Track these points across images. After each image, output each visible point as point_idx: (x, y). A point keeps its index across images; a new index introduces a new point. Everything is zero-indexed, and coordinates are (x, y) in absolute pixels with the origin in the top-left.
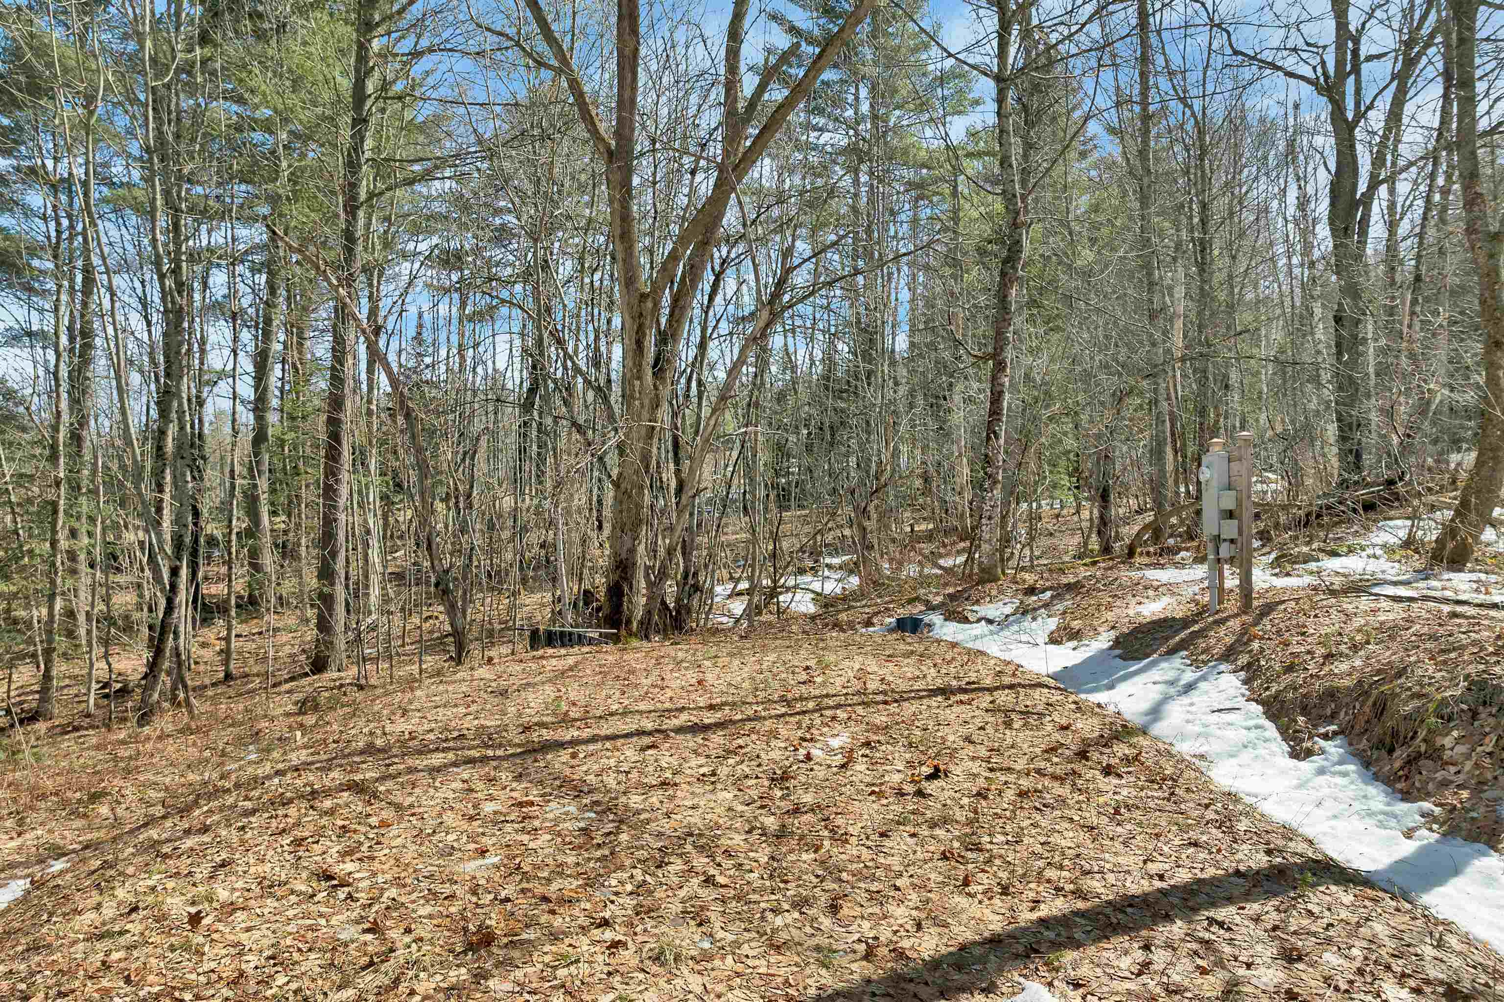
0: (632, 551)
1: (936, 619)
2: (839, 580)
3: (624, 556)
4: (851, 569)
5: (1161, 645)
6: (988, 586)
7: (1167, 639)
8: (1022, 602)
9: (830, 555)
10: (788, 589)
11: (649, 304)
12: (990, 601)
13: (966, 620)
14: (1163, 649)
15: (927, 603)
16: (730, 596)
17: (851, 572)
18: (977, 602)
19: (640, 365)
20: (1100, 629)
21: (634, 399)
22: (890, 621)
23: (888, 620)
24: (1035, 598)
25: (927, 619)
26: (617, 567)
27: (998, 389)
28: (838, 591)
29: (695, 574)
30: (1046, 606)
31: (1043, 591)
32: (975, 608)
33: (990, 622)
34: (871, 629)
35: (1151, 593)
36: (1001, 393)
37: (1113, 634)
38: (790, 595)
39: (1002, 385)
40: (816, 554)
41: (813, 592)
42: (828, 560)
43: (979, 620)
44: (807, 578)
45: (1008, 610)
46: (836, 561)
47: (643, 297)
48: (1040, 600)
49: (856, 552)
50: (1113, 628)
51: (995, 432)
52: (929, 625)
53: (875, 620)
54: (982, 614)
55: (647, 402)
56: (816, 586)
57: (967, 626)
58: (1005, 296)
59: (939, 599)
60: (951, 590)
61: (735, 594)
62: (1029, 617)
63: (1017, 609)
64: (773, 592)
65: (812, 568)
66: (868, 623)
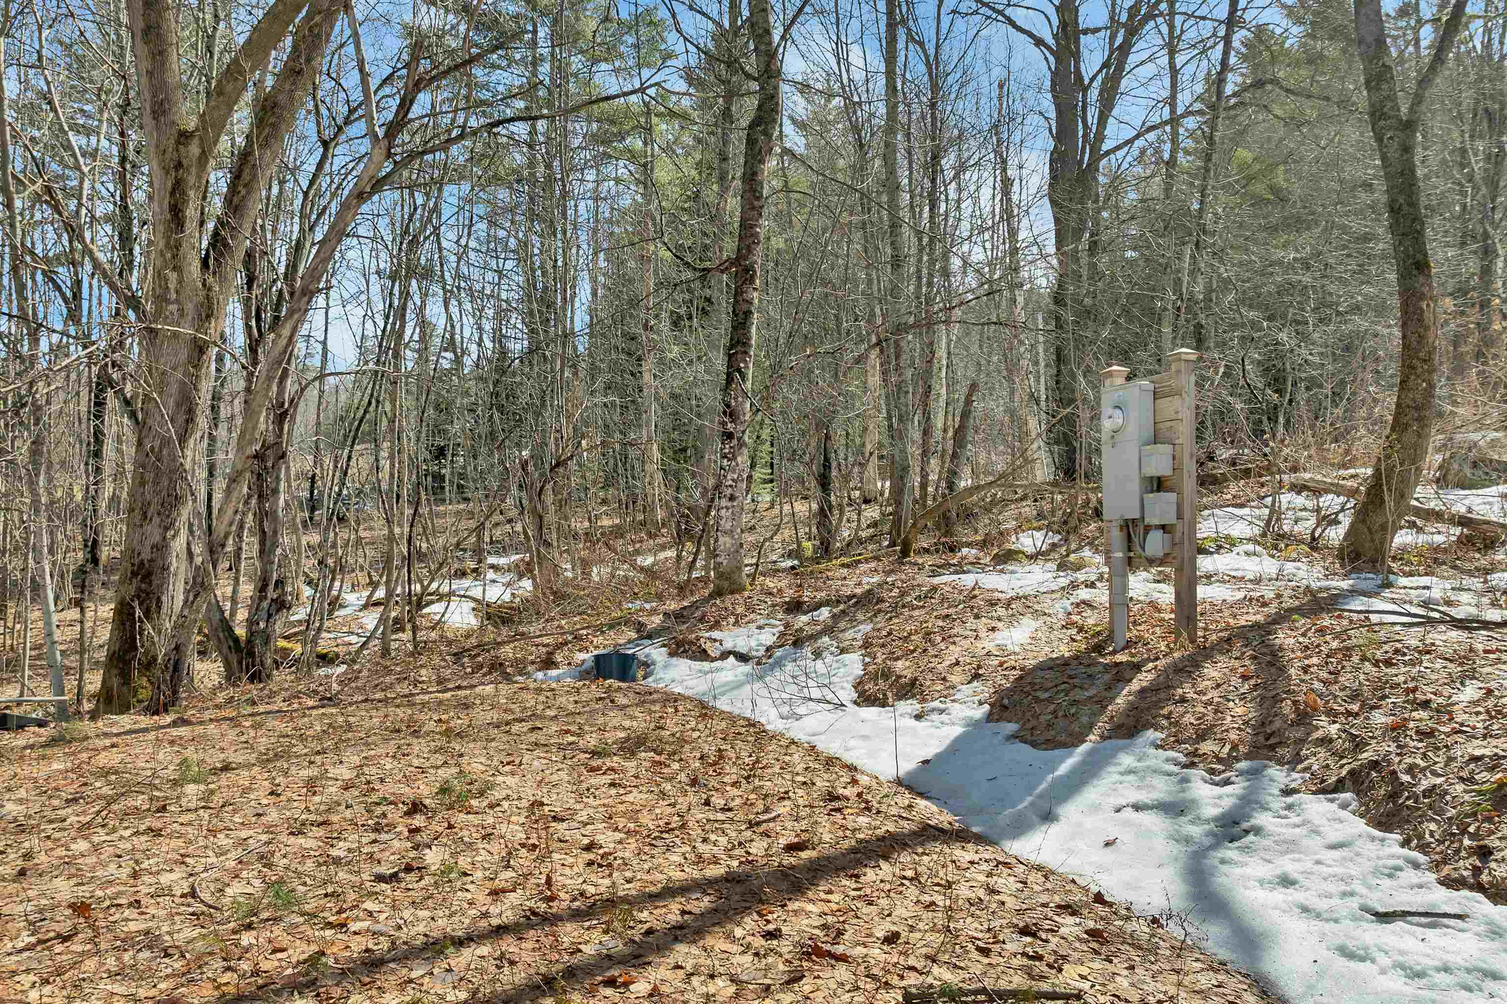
0: (162, 548)
1: (657, 653)
2: (508, 585)
3: (146, 555)
4: (524, 570)
5: (1095, 715)
6: (729, 600)
7: (1102, 703)
8: (787, 626)
9: (497, 553)
10: (441, 597)
11: (194, 149)
12: (736, 624)
13: (703, 655)
14: (1102, 724)
15: (640, 627)
16: (365, 607)
17: (521, 576)
18: (716, 625)
19: (178, 246)
20: (954, 679)
21: (168, 302)
22: (584, 657)
23: (581, 656)
24: (804, 618)
25: (641, 655)
26: (134, 574)
27: (745, 307)
28: (507, 597)
29: (280, 583)
30: (829, 630)
31: (818, 606)
32: (716, 634)
33: (743, 658)
34: (553, 673)
35: (1001, 611)
36: (748, 314)
37: (984, 689)
38: (443, 604)
39: (750, 302)
40: (479, 553)
41: (474, 600)
42: (491, 560)
43: (725, 655)
44: (466, 583)
45: (768, 637)
46: (502, 561)
47: (184, 137)
48: (814, 622)
49: (529, 550)
50: (976, 676)
51: (739, 370)
52: (646, 665)
53: (558, 658)
54: (728, 645)
55: (189, 307)
56: (477, 592)
57: (706, 665)
58: (755, 174)
59: (657, 620)
60: (673, 606)
61: (369, 604)
62: (807, 651)
63: (782, 635)
64: (418, 603)
65: (475, 570)
66: (548, 663)
